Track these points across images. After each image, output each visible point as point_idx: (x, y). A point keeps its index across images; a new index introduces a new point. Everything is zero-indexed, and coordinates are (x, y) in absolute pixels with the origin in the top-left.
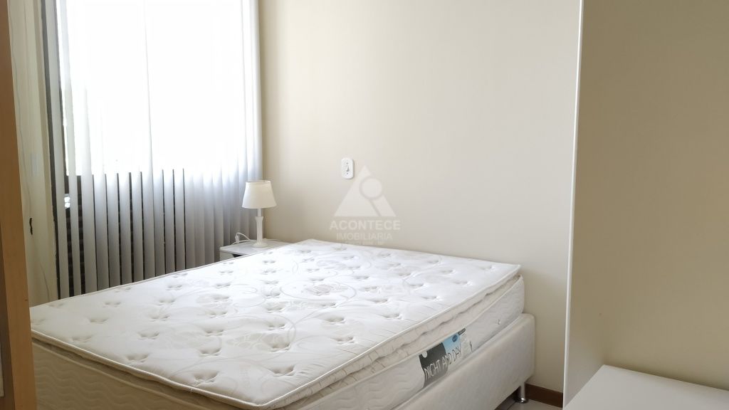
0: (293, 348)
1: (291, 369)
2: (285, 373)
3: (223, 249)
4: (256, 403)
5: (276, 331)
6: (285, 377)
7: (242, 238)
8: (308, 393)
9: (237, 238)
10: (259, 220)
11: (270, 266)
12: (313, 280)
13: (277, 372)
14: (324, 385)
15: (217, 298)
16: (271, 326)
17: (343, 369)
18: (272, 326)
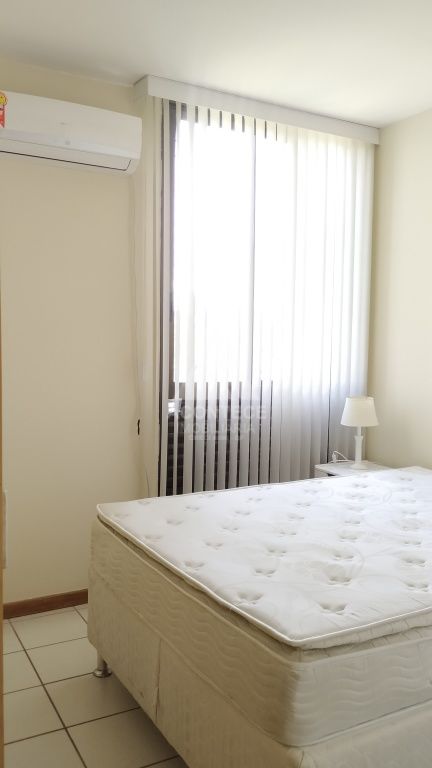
0: (353, 584)
1: (342, 608)
2: (334, 611)
3: (319, 467)
4: (290, 637)
5: (341, 562)
6: (333, 615)
7: (339, 458)
8: (354, 639)
9: (334, 456)
10: (359, 440)
11: (360, 490)
12: (405, 512)
13: (326, 607)
14: (376, 634)
15: (292, 517)
16: (337, 556)
17: (404, 619)
18: (339, 556)
